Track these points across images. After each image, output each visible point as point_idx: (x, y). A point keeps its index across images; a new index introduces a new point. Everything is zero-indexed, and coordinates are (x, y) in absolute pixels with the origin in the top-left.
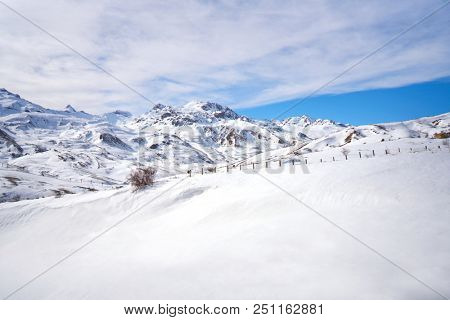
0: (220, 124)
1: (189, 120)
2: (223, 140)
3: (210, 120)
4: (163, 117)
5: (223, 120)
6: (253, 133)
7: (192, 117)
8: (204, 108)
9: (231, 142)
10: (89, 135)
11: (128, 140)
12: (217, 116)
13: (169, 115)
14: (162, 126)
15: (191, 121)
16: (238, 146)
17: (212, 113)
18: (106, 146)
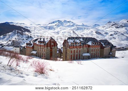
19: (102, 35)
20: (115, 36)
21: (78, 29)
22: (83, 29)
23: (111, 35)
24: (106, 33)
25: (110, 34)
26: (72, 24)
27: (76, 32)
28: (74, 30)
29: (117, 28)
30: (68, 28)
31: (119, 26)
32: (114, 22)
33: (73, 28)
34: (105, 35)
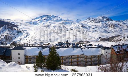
0: (108, 22)
1: (99, 21)
2: (109, 27)
3: (105, 21)
4: (92, 21)
5: (108, 21)
6: (118, 25)
7: (100, 21)
8: (103, 18)
9: (112, 27)
10: (78, 26)
11: (87, 27)
12: (107, 20)
13: (93, 20)
14: (92, 23)
15: (100, 22)
16: (115, 28)
17: (105, 19)
18: (83, 28)
19: (87, 28)
20: (96, 29)
21: (66, 23)
22: (70, 23)
23: (94, 28)
24: (90, 27)
25: (92, 27)
26: (59, 19)
27: (65, 26)
28: (63, 24)
29: (96, 22)
30: (56, 22)
31: (97, 22)
32: (93, 18)
33: (61, 22)
34: (89, 28)
